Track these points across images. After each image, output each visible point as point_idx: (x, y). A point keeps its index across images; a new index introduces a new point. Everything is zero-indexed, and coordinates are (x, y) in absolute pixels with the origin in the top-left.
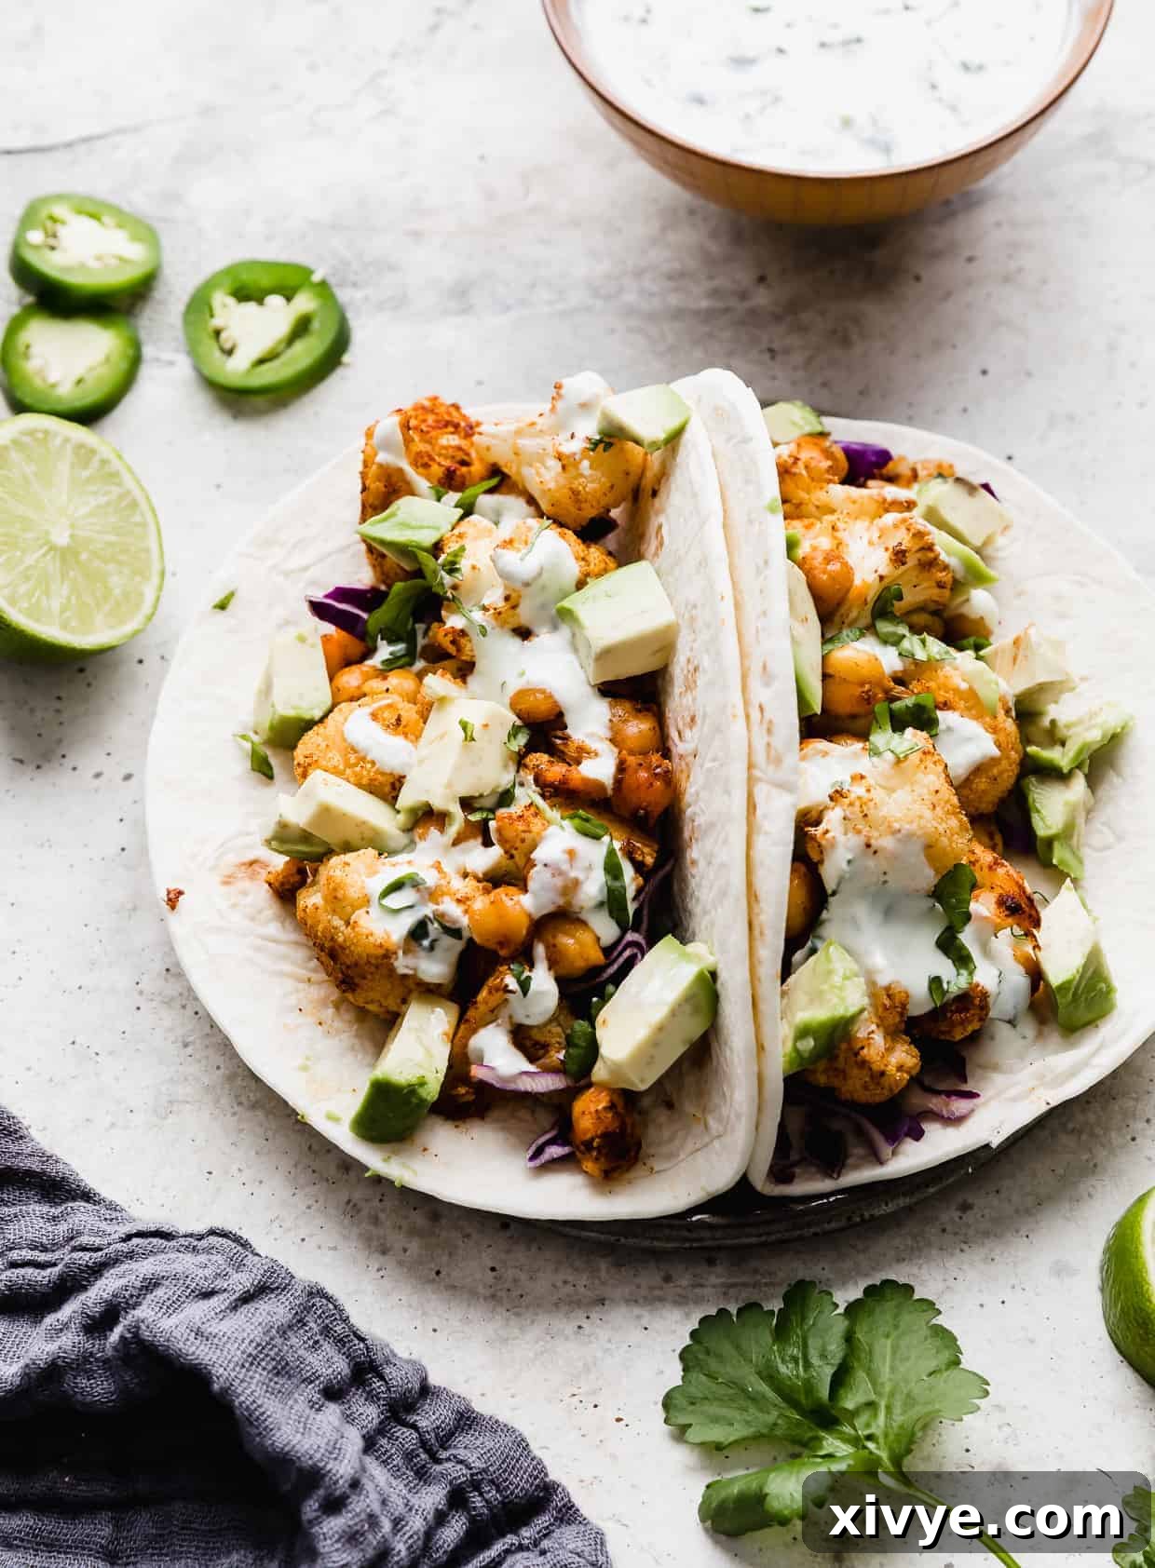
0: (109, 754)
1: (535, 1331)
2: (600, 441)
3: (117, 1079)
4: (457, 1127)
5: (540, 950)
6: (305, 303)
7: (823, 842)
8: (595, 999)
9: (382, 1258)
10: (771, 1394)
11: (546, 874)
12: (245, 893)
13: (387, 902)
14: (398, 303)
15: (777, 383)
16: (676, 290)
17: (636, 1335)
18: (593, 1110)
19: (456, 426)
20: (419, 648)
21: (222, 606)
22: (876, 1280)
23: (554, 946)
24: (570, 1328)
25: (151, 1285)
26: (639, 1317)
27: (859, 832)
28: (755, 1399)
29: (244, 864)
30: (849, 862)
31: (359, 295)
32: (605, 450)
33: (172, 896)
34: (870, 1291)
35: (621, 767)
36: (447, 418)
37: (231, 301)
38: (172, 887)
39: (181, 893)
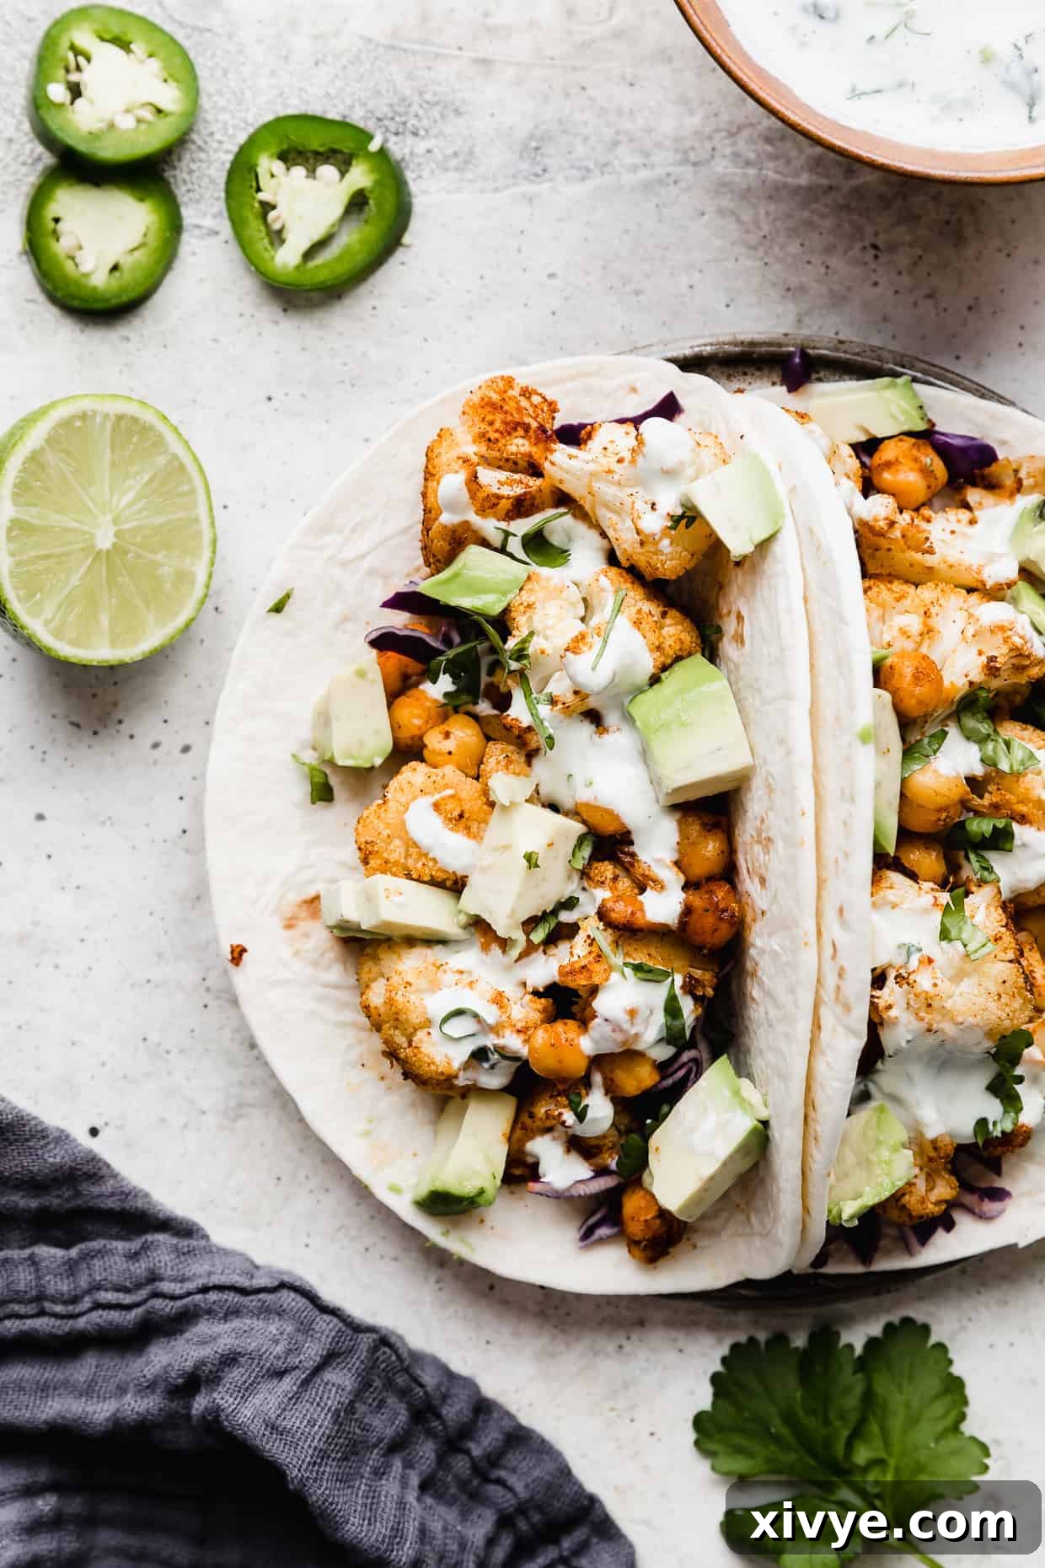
0: (166, 721)
1: (579, 1348)
2: (682, 517)
3: (187, 1078)
4: (512, 1193)
5: (597, 1078)
6: (360, 176)
7: (885, 1016)
8: (649, 1121)
9: (440, 1271)
10: (792, 1440)
11: (607, 1028)
12: (307, 935)
13: (447, 1028)
14: (464, 160)
15: (878, 290)
16: (774, 157)
17: (671, 1357)
18: (642, 1218)
19: (527, 428)
20: (482, 686)
21: (278, 609)
22: (895, 1317)
23: (612, 1080)
24: (611, 1348)
25: (230, 1359)
26: (675, 1340)
27: (922, 1019)
28: (777, 1439)
29: (305, 902)
30: (908, 1042)
31: (421, 146)
32: (687, 527)
33: (236, 955)
34: (889, 1328)
35: (688, 911)
36: (517, 417)
37: (278, 167)
38: (235, 942)
39: (244, 950)
